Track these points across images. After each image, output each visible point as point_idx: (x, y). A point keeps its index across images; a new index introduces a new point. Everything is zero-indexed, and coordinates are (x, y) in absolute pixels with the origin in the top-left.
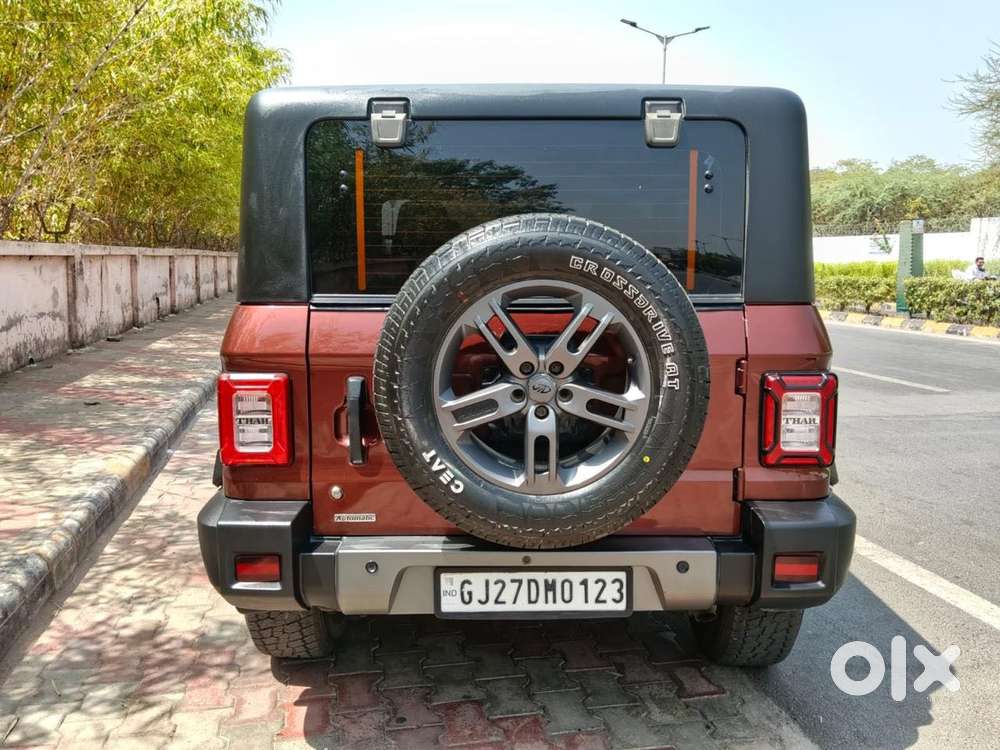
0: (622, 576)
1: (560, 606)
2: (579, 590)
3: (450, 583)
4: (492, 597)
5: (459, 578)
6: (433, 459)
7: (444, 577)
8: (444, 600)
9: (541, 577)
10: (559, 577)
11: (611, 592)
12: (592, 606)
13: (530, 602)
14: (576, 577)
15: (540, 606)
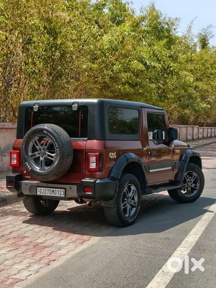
0: (64, 190)
1: (54, 195)
2: (57, 192)
3: (39, 189)
4: (44, 192)
5: (40, 188)
6: (27, 164)
7: (38, 188)
8: (38, 192)
9: (52, 189)
10: (54, 189)
11: (62, 193)
12: (59, 196)
13: (50, 194)
14: (57, 190)
15: (51, 195)
